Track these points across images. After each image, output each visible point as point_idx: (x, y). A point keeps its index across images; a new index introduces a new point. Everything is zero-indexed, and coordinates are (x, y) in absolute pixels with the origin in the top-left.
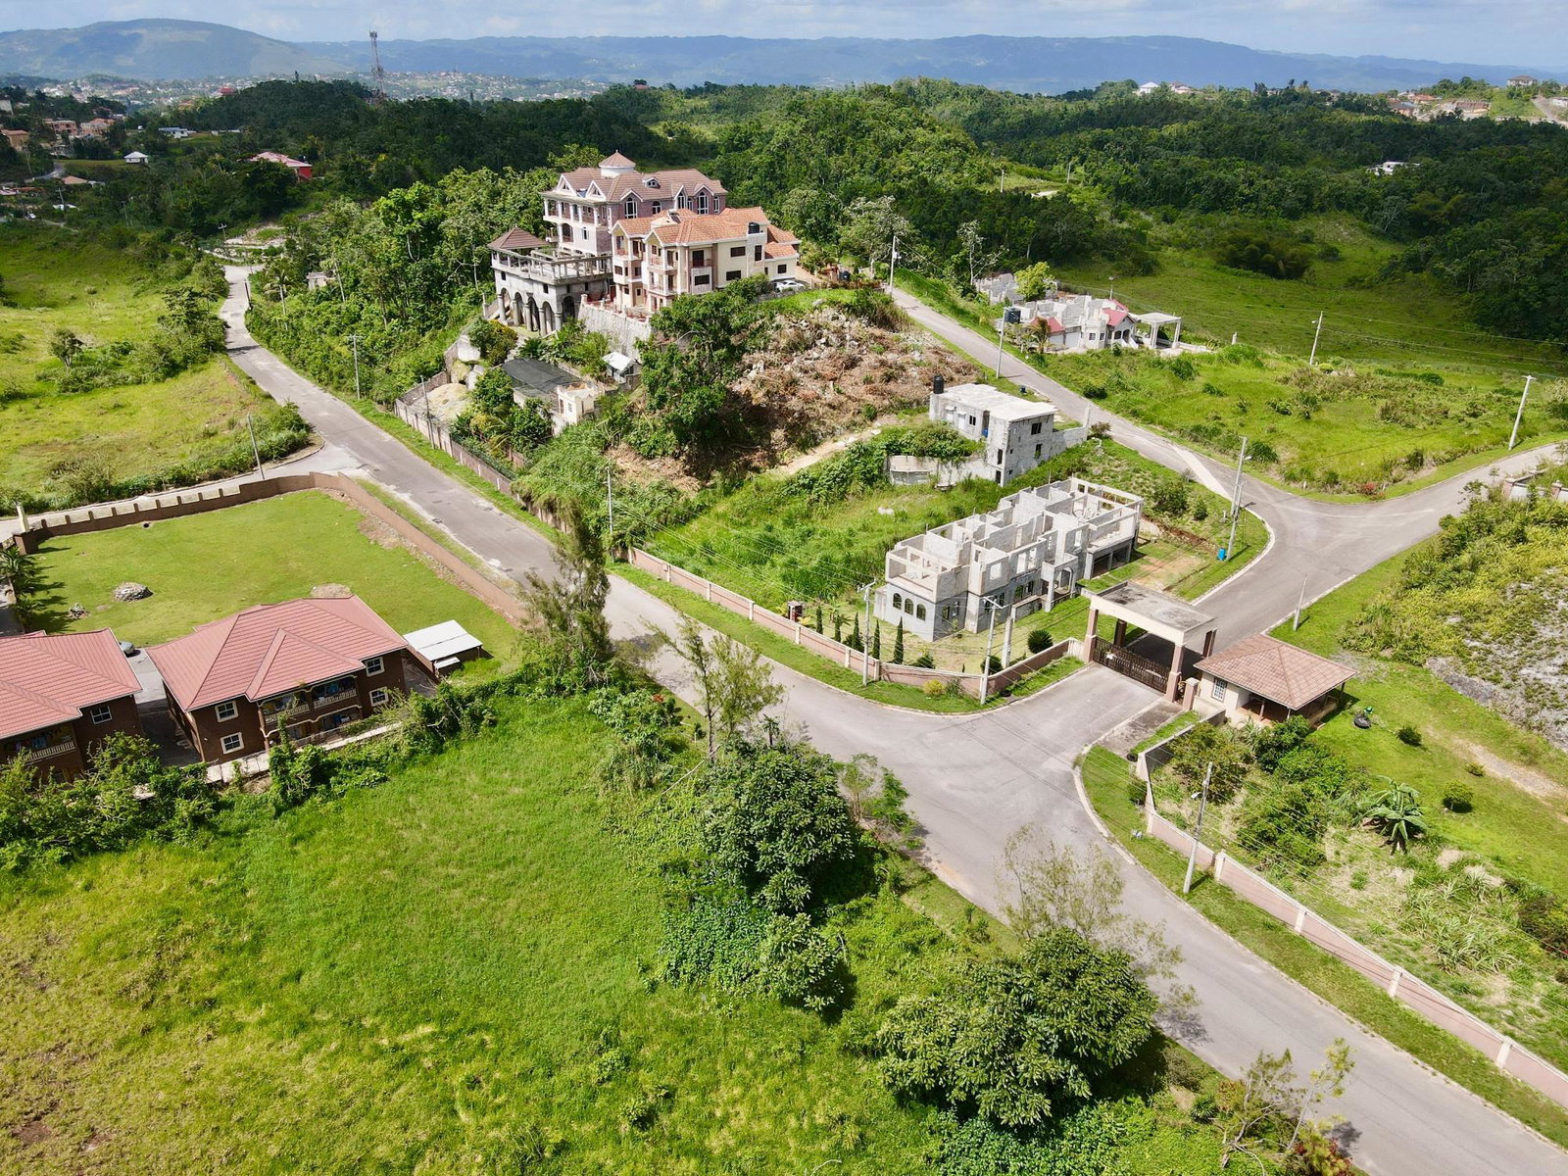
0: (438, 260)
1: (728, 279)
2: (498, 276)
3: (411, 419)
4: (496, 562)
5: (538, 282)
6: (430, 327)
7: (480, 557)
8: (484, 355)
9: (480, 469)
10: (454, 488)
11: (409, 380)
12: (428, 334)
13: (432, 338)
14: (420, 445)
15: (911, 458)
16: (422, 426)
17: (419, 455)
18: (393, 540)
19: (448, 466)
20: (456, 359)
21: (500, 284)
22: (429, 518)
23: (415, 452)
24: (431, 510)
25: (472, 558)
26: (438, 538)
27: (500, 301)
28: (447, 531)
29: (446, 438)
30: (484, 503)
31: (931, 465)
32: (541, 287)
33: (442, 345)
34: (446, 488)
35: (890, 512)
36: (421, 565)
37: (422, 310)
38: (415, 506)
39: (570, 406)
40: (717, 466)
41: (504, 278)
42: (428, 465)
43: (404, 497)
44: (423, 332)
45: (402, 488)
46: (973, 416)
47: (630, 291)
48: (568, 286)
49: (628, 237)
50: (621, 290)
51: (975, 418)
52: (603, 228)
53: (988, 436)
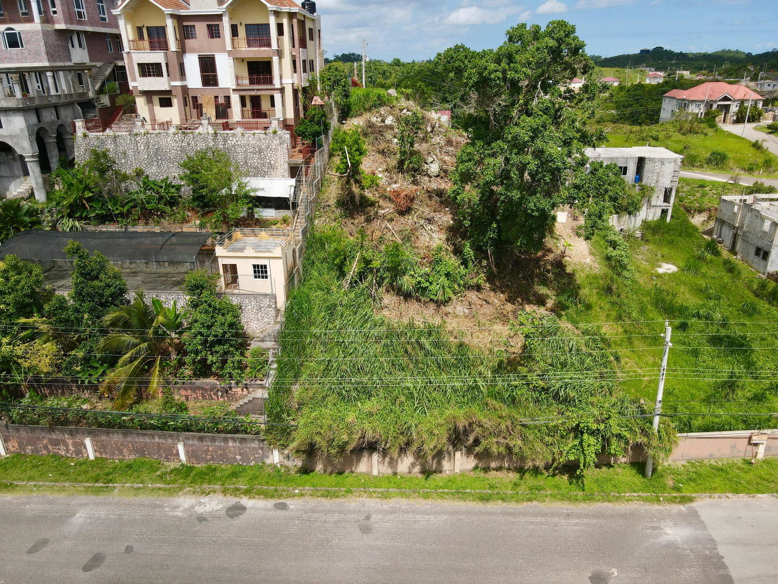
1: (310, 70)
31: (626, 219)
35: (673, 268)
39: (259, 268)
46: (623, 165)
47: (175, 101)
48: (37, 111)
49: (168, 11)
50: (150, 101)
51: (626, 168)
52: (49, 27)
53: (649, 179)
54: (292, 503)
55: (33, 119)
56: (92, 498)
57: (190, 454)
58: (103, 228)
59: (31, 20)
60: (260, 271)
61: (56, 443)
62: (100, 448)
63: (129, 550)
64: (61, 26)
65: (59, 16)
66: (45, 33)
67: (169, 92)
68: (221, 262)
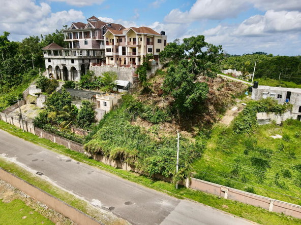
0: (17, 60)
1: (157, 52)
2: (46, 61)
3: (9, 120)
4: (96, 202)
5: (68, 59)
6: (13, 85)
7: (82, 198)
8: (43, 91)
9: (54, 139)
10: (43, 152)
11: (5, 105)
12: (13, 88)
13: (14, 89)
14: (16, 131)
15: (264, 113)
16: (16, 123)
17: (17, 135)
18: (10, 193)
19: (34, 139)
20: (28, 95)
21: (47, 64)
22: (33, 172)
23: (13, 134)
24: (33, 166)
25: (78, 201)
26: (45, 188)
27: (47, 71)
28: (48, 180)
29: (31, 126)
30: (65, 158)
31: (272, 116)
32: (70, 61)
33: (21, 90)
34: (37, 151)
35: (280, 137)
36: (38, 214)
37: (10, 78)
38: (21, 165)
39: (105, 103)
40: (193, 124)
41: (49, 61)
42: (22, 140)
43: (13, 160)
44: (11, 87)
45: (10, 155)
46: (280, 94)
47: (114, 59)
48: (83, 60)
49: (114, 35)
50: (109, 59)
51: (281, 95)
52: (94, 40)
53: (292, 101)
54: (81, 163)
55: (81, 62)
56: (48, 150)
57: (71, 147)
58: (86, 90)
59: (90, 38)
60: (105, 104)
61: (50, 137)
62: (57, 140)
63: (43, 161)
64: (97, 39)
65: (97, 37)
66: (93, 41)
67: (113, 56)
68: (97, 100)
